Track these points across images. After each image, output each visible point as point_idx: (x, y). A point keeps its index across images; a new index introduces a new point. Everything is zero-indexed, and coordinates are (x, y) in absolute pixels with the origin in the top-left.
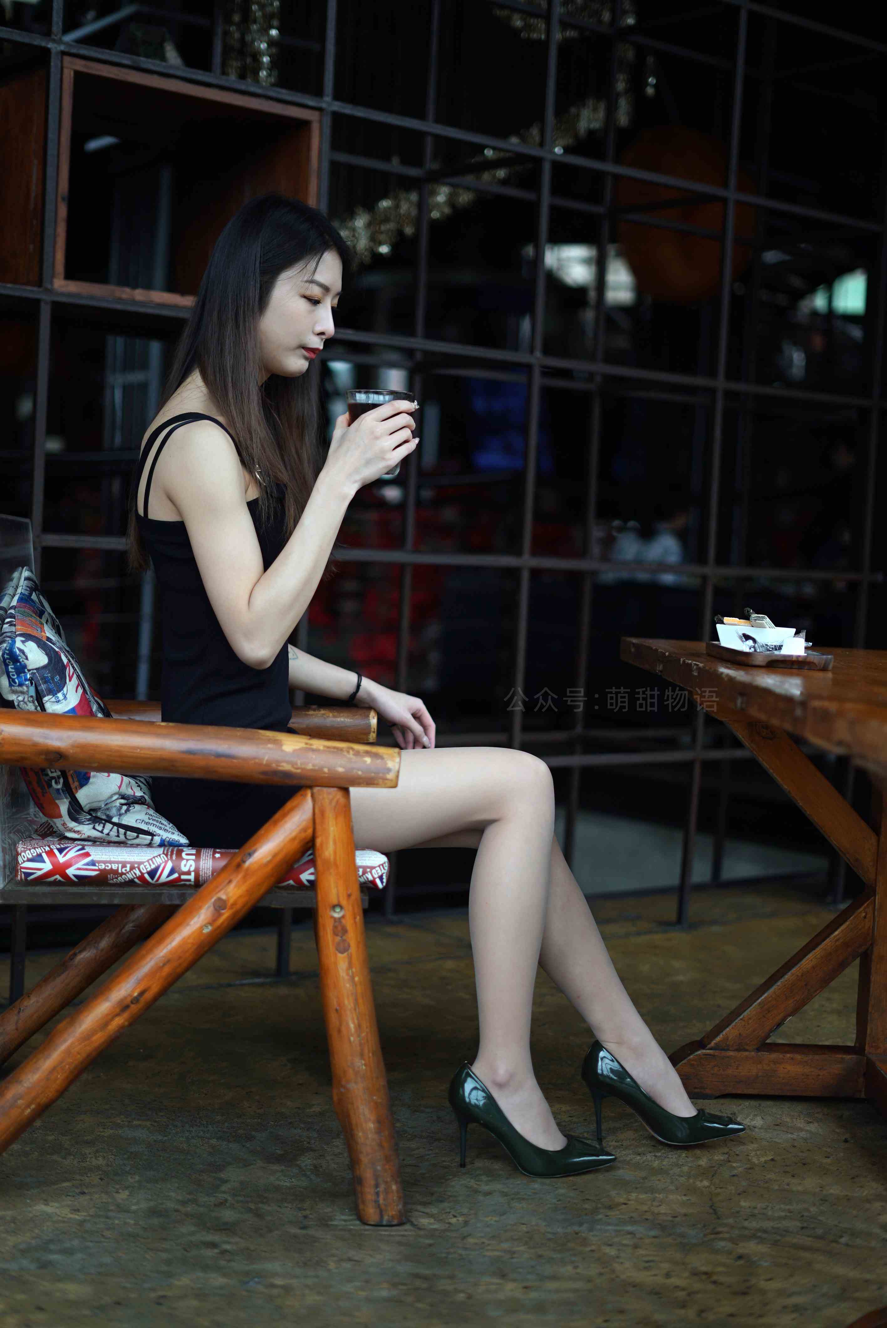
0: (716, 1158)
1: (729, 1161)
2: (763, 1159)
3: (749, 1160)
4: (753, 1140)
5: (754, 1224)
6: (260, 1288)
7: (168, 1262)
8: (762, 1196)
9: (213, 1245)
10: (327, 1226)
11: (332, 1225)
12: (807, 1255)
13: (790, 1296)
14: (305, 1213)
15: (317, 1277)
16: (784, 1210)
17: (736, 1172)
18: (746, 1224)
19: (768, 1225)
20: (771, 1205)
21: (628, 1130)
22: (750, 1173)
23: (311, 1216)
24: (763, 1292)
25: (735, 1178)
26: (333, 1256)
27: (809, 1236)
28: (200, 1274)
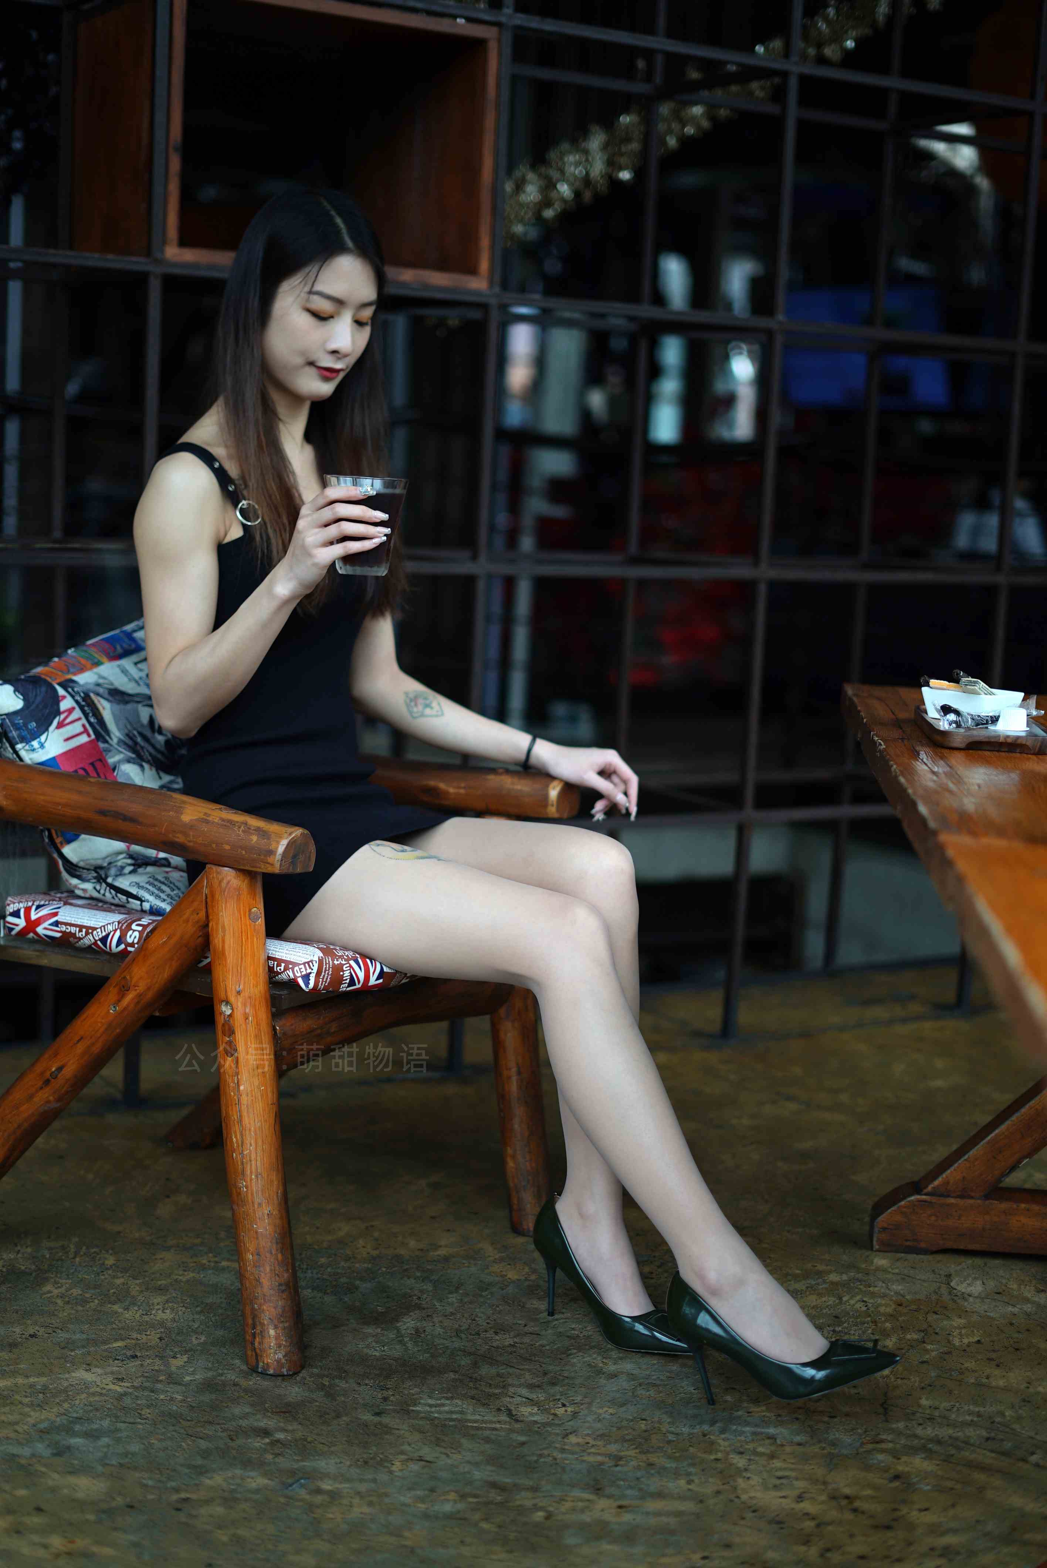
0: (908, 1337)
1: (924, 1342)
2: (966, 1341)
3: (949, 1342)
4: (963, 1313)
5: (929, 1431)
6: (303, 1493)
7: (205, 1454)
8: (950, 1392)
9: (266, 1433)
10: (408, 1412)
11: (413, 1410)
12: (980, 1477)
13: (943, 1534)
14: (385, 1393)
15: (374, 1481)
16: (970, 1413)
17: (927, 1356)
18: (919, 1431)
19: (945, 1432)
20: (957, 1404)
21: (811, 1294)
22: (945, 1360)
23: (392, 1398)
24: (911, 1527)
25: (925, 1365)
26: (402, 1453)
27: (992, 1451)
28: (238, 1472)
